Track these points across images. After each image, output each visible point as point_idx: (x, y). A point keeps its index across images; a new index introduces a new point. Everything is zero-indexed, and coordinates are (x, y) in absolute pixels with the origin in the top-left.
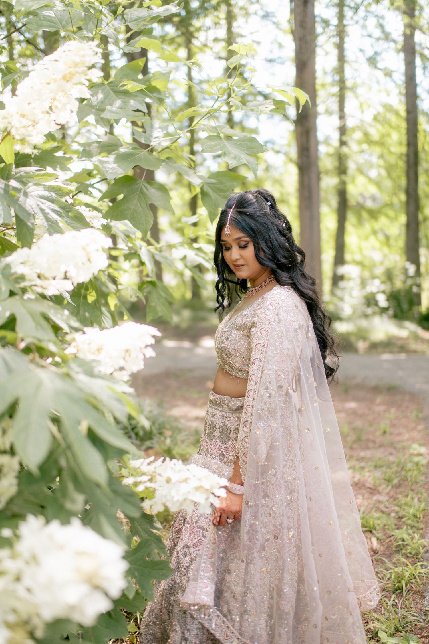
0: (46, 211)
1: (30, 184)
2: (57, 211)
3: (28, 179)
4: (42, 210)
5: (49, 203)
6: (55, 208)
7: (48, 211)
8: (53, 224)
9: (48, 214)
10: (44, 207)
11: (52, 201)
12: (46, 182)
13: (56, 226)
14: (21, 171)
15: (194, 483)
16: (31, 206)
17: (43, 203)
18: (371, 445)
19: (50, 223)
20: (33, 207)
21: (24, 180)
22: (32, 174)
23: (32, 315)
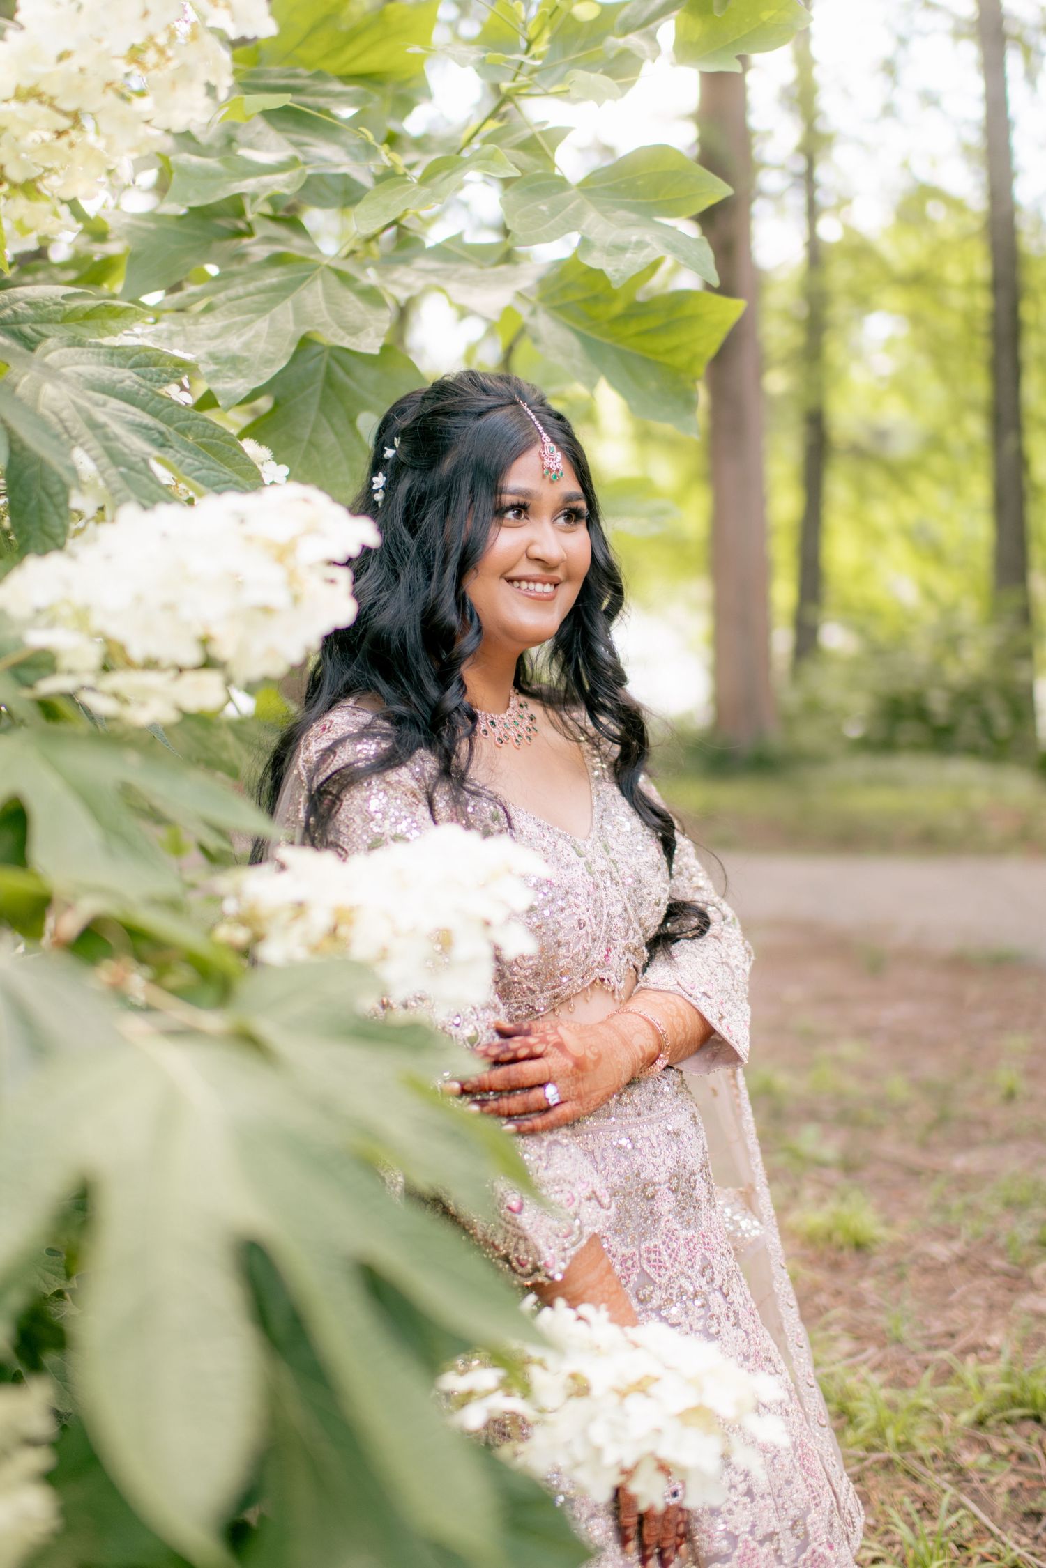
0: (108, 430)
1: (50, 342)
2: (147, 428)
3: (38, 327)
4: (94, 426)
5: (115, 403)
6: (138, 420)
7: (116, 428)
8: (133, 474)
9: (117, 438)
10: (101, 417)
11: (128, 397)
12: (101, 336)
13: (145, 480)
14: (17, 301)
15: (675, 1398)
16: (56, 414)
17: (97, 404)
18: (979, 1133)
19: (123, 469)
20: (64, 415)
21: (26, 329)
22: (52, 308)
23: (89, 799)
